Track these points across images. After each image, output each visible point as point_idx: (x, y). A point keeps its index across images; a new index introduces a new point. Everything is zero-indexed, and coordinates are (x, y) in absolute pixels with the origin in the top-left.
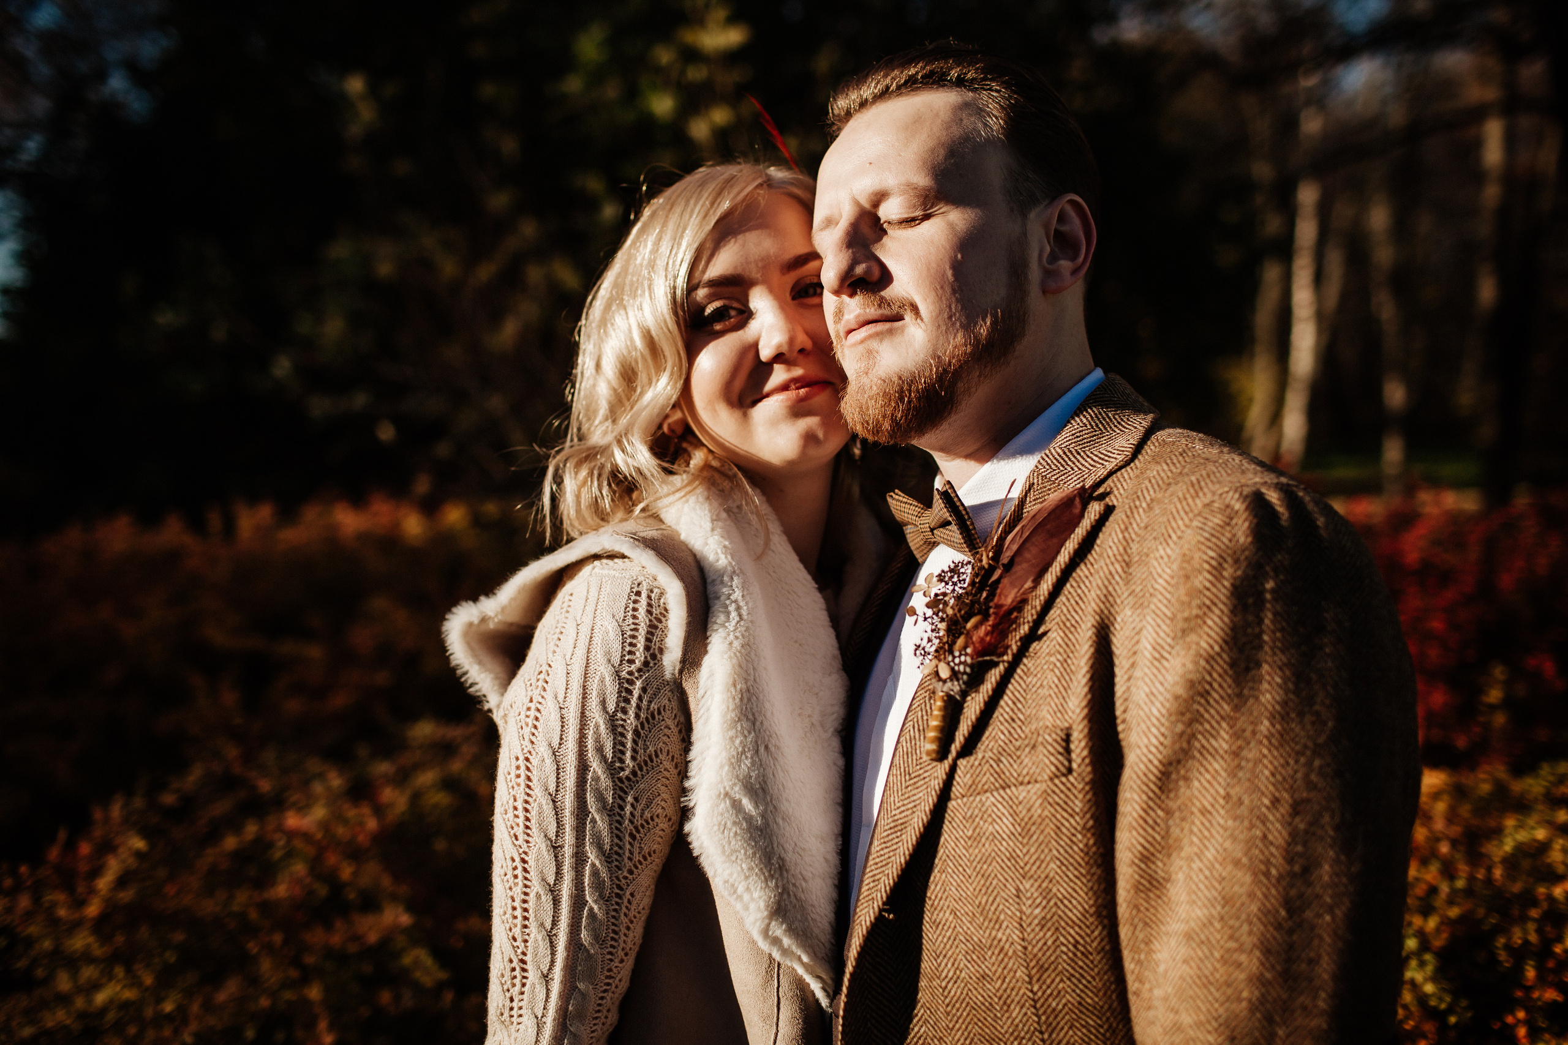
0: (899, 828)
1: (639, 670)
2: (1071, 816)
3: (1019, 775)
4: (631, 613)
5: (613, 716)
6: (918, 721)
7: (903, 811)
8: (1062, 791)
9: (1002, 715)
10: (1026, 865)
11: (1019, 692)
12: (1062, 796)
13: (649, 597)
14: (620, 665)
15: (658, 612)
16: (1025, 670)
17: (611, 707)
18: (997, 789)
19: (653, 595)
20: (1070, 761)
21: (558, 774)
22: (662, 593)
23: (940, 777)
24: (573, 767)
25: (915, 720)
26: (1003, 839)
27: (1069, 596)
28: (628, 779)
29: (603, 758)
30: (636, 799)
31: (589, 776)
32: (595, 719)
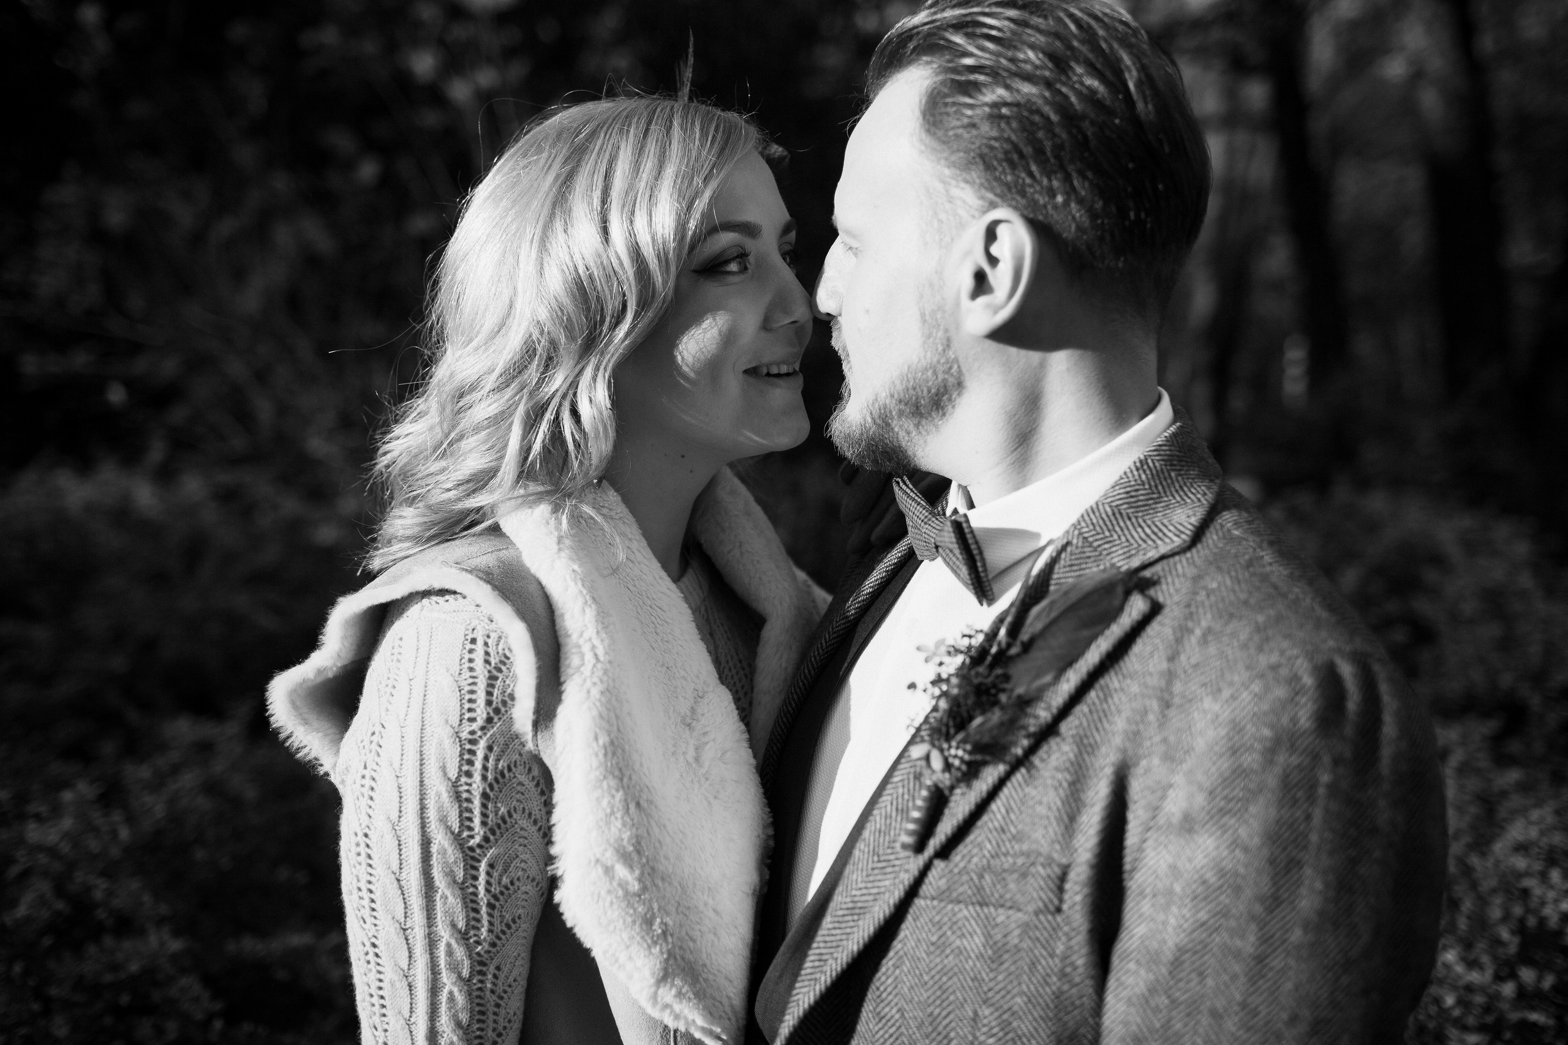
1: (483, 728)
4: (467, 665)
5: (456, 783)
6: (897, 798)
8: (1045, 929)
9: (991, 821)
10: (990, 990)
12: (1045, 933)
13: (486, 644)
14: (460, 725)
15: (497, 660)
17: (453, 773)
18: (973, 904)
19: (490, 642)
20: (1061, 901)
21: (400, 851)
22: (500, 637)
23: (911, 871)
24: (416, 841)
25: (894, 796)
28: (480, 846)
29: (449, 828)
30: (491, 866)
31: (434, 849)
32: (435, 788)
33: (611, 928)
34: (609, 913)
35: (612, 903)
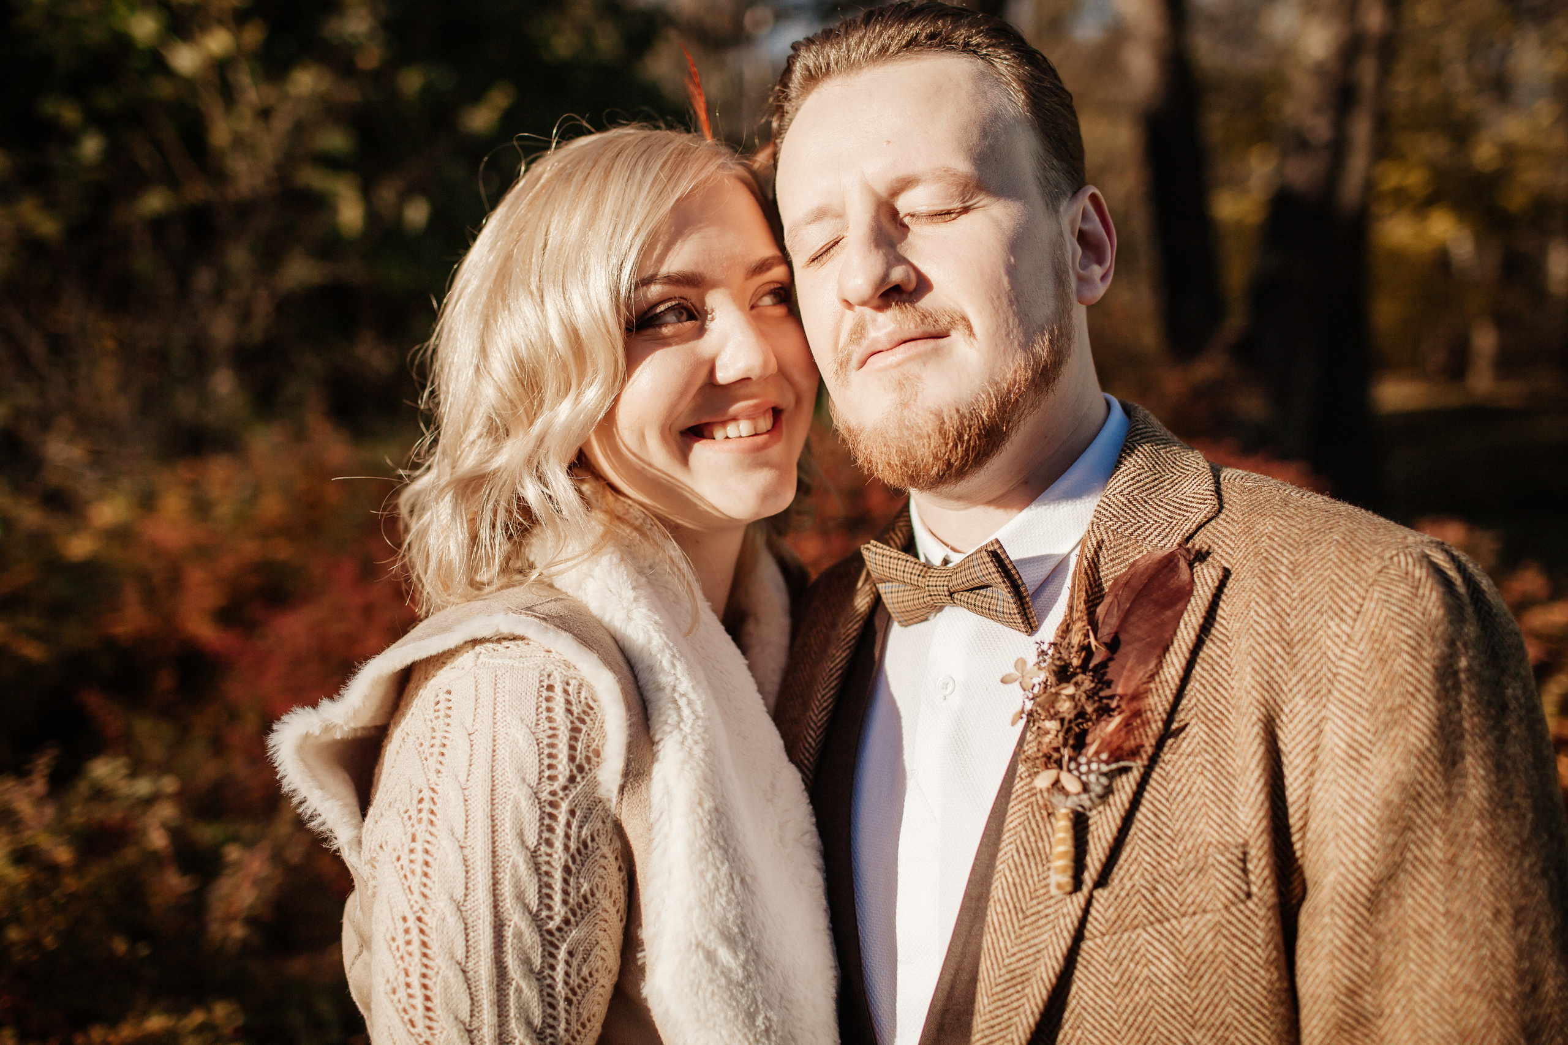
0: (1019, 980)
1: (565, 788)
2: (1252, 948)
3: (1181, 905)
4: (545, 714)
5: (535, 852)
6: (1022, 843)
7: (1021, 959)
8: (1240, 921)
9: (1141, 830)
10: (1195, 1012)
11: (1160, 802)
12: (1240, 926)
13: (566, 692)
14: (539, 784)
15: (580, 710)
16: (1164, 774)
17: (532, 840)
18: (1152, 924)
19: (570, 689)
20: (1248, 884)
21: (467, 935)
22: (581, 685)
23: (1072, 913)
24: (487, 923)
25: (1018, 842)
26: (1164, 983)
27: (1203, 681)
28: (559, 929)
29: (526, 907)
30: (571, 953)
31: (509, 933)
32: (511, 860)
33: (710, 1024)
34: (710, 1005)
35: (713, 994)
